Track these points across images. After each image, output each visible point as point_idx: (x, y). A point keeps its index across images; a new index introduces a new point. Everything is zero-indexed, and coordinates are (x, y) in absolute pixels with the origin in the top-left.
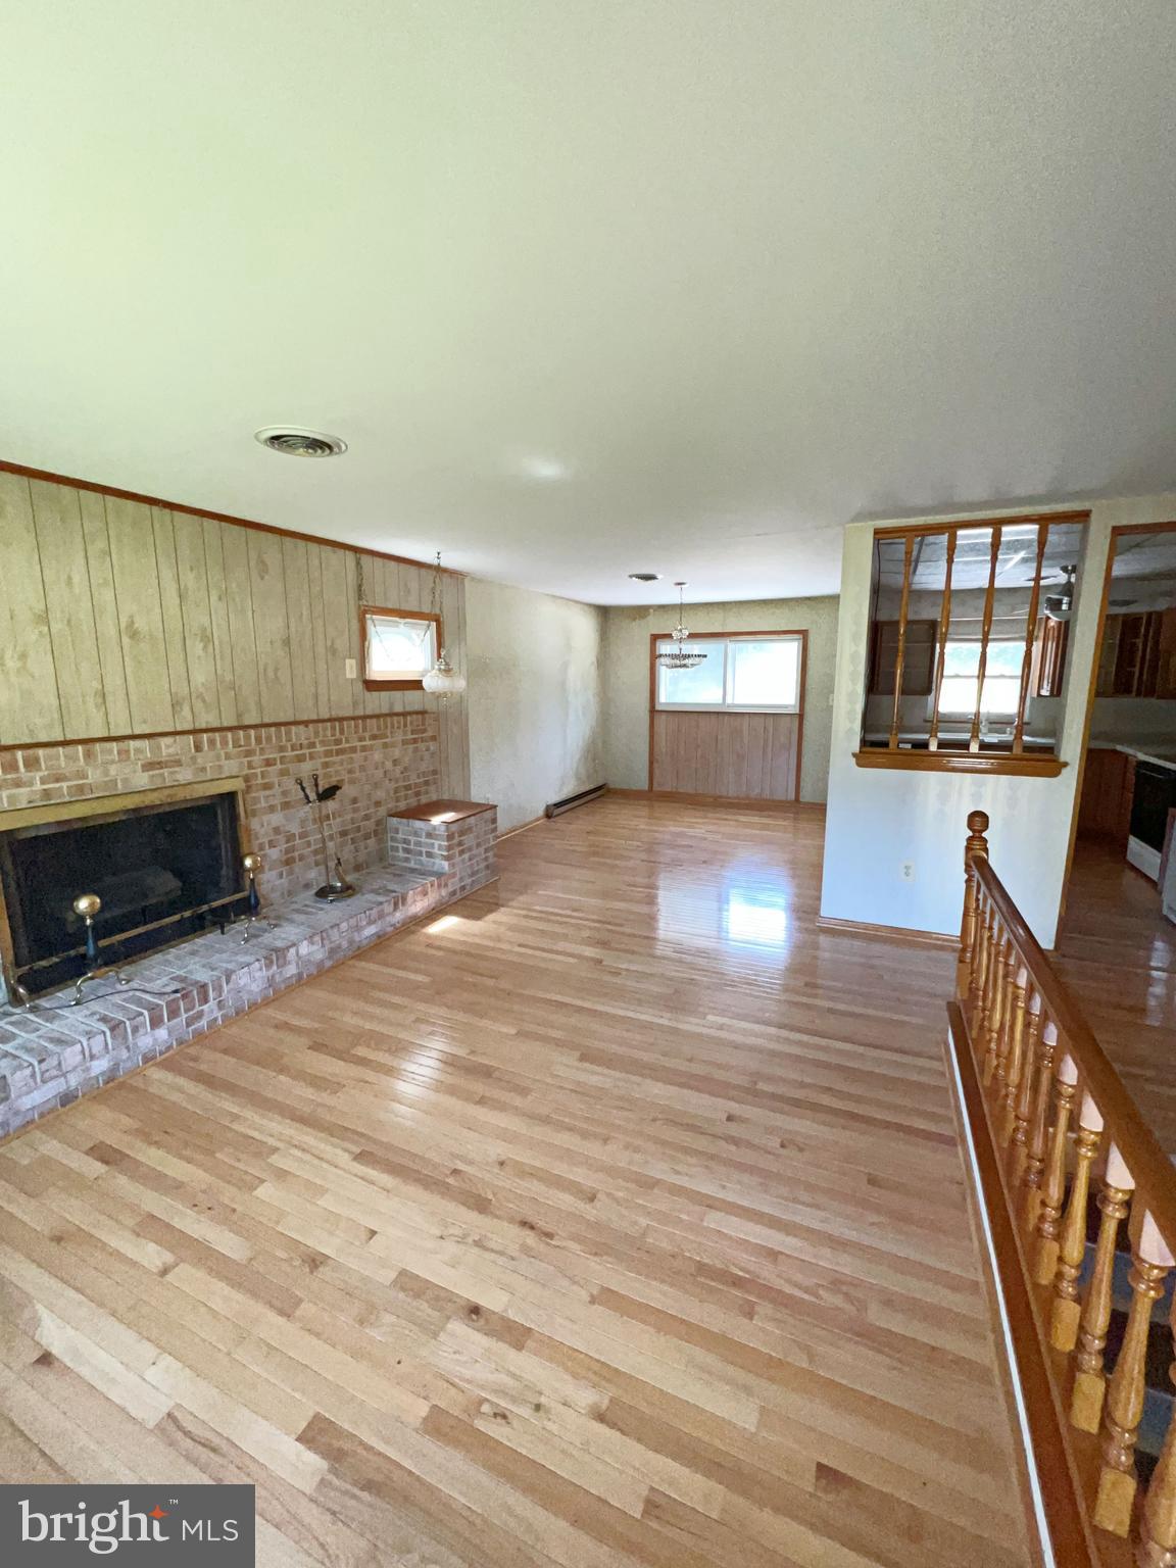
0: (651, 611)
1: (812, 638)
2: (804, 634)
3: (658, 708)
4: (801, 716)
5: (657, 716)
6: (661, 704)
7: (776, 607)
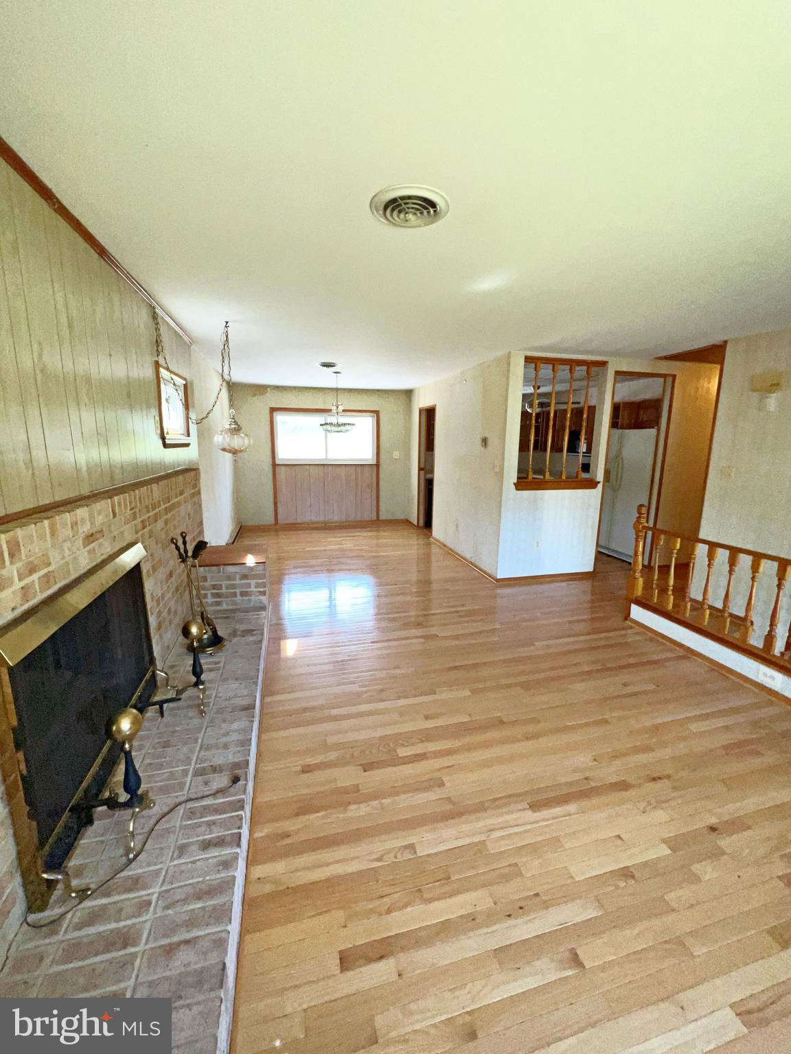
0: (269, 389)
1: (382, 416)
2: (377, 413)
3: (277, 463)
4: (378, 465)
5: (277, 468)
6: (280, 459)
7: (358, 394)
